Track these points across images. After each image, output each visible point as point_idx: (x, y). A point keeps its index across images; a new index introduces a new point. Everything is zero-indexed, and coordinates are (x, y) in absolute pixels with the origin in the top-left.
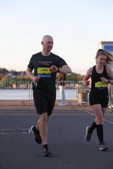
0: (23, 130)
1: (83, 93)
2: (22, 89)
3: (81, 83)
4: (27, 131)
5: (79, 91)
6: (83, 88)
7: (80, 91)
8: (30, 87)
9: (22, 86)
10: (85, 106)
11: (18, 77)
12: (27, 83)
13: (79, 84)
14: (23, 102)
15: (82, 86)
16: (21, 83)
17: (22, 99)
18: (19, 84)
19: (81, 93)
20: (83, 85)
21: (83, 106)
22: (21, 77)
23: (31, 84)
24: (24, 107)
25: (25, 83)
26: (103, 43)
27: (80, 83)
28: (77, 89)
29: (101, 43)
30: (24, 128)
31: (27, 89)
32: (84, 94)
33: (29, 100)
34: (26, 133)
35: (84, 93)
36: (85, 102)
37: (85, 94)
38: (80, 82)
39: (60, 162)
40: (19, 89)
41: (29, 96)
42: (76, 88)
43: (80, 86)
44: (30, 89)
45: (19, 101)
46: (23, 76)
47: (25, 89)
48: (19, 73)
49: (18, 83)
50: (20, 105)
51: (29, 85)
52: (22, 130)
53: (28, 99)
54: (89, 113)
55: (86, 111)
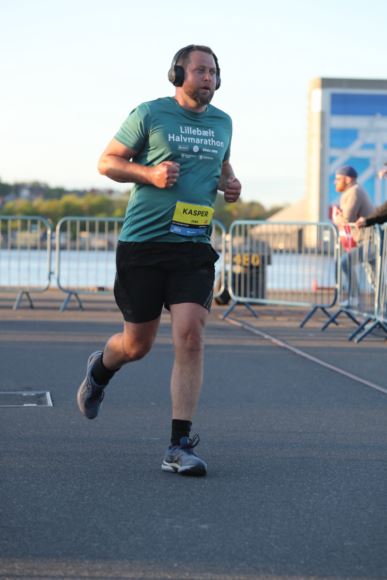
0: (25, 394)
1: (248, 265)
2: (24, 248)
3: (243, 228)
4: (40, 399)
5: (233, 256)
6: (248, 248)
7: (237, 259)
8: (52, 238)
9: (23, 237)
10: (255, 315)
11: (11, 203)
12: (43, 226)
13: (234, 235)
14: (27, 293)
15: (246, 243)
16: (19, 224)
17: (25, 283)
18: (14, 230)
19: (241, 264)
20: (248, 240)
21: (249, 312)
22: (20, 203)
23: (58, 227)
24: (30, 312)
25: (34, 222)
26: (326, 83)
27: (240, 226)
28: (227, 251)
29: (319, 82)
30: (29, 389)
31: (44, 248)
32: (254, 271)
33: (48, 289)
34: (35, 405)
35: (251, 267)
36: (257, 297)
37: (257, 268)
38: (238, 222)
39: (158, 514)
40: (13, 247)
41: (51, 273)
42: (222, 247)
43: (239, 240)
44: (53, 248)
45: (12, 290)
46: (30, 199)
47: (34, 248)
48: (16, 189)
49: (10, 224)
50: (15, 304)
51: (49, 232)
52: (21, 396)
53: (44, 283)
54: (266, 337)
55: (257, 332)
